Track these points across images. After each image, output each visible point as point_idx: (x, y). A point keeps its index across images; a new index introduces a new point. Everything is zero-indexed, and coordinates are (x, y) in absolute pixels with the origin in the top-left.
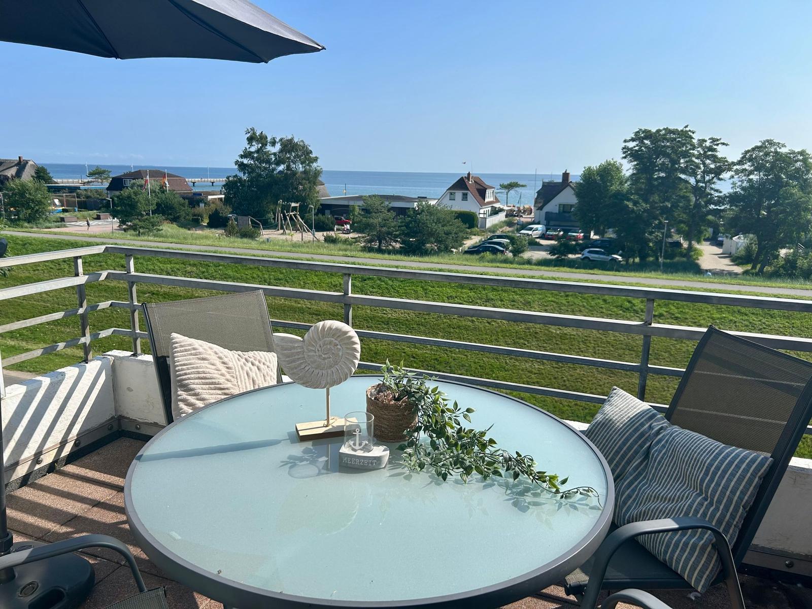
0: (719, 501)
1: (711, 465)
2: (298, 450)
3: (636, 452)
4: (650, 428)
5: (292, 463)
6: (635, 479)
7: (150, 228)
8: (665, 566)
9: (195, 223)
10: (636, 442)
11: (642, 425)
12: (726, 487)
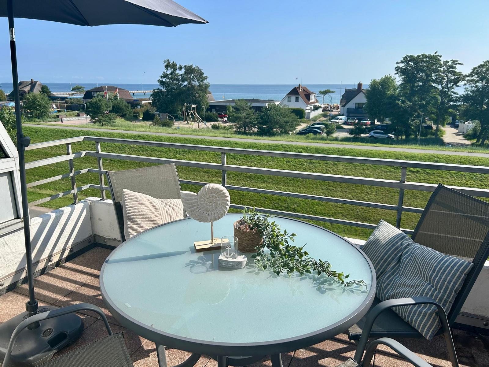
0: (441, 288)
1: (436, 267)
2: (195, 257)
3: (393, 259)
4: (402, 244)
5: (192, 264)
6: (392, 274)
7: (109, 121)
8: (408, 324)
9: (135, 118)
10: (393, 252)
11: (397, 242)
12: (445, 280)
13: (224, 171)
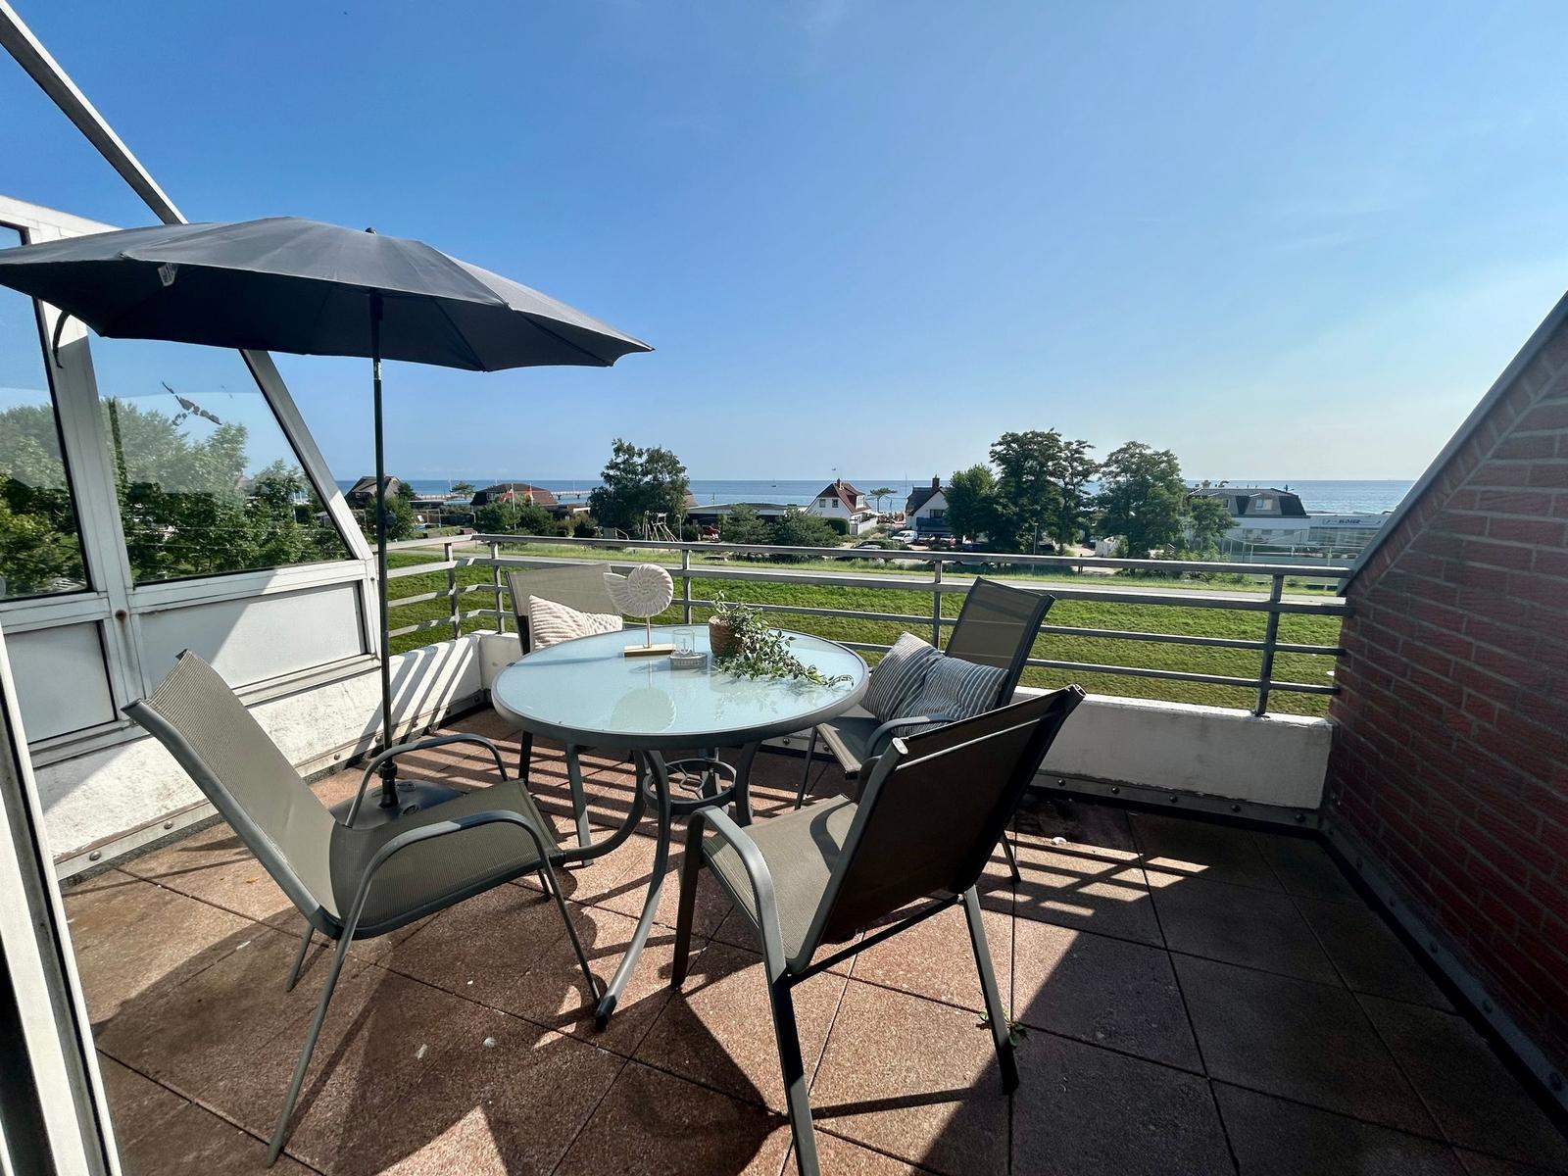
0: (969, 706)
1: (965, 680)
3: (916, 680)
4: (928, 660)
6: (913, 700)
10: (915, 672)
11: (921, 658)
12: (973, 695)
13: (686, 579)
